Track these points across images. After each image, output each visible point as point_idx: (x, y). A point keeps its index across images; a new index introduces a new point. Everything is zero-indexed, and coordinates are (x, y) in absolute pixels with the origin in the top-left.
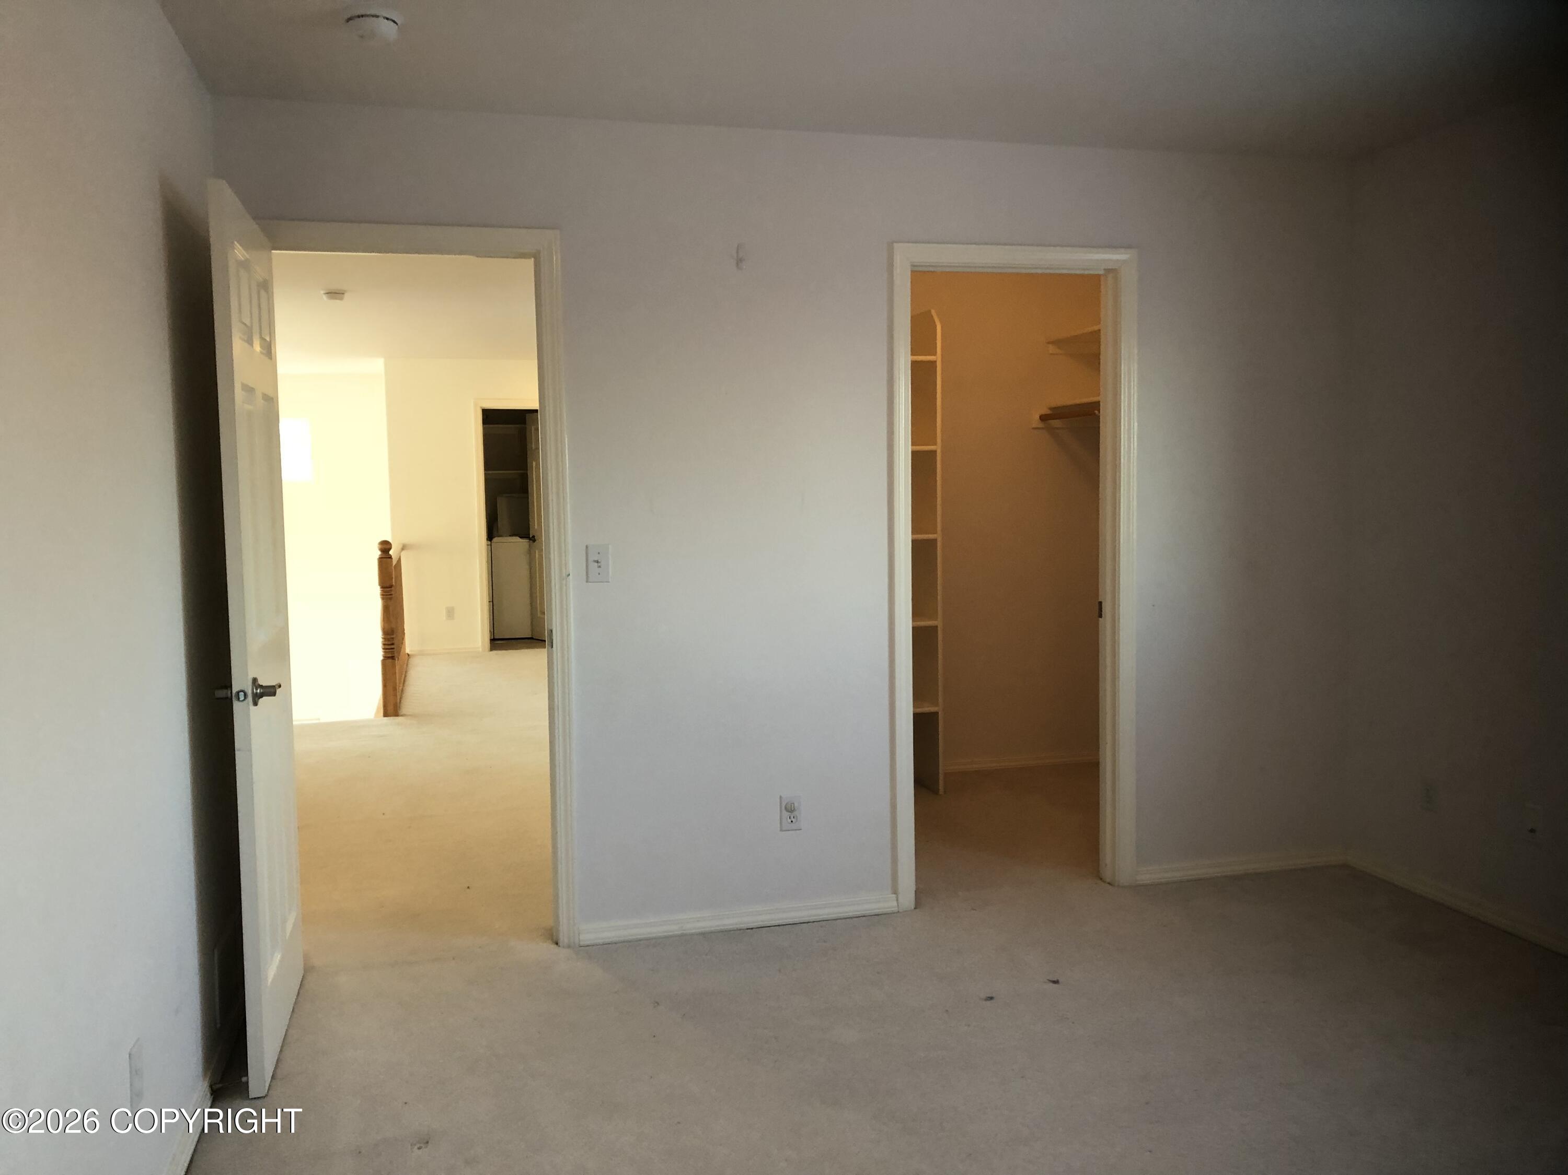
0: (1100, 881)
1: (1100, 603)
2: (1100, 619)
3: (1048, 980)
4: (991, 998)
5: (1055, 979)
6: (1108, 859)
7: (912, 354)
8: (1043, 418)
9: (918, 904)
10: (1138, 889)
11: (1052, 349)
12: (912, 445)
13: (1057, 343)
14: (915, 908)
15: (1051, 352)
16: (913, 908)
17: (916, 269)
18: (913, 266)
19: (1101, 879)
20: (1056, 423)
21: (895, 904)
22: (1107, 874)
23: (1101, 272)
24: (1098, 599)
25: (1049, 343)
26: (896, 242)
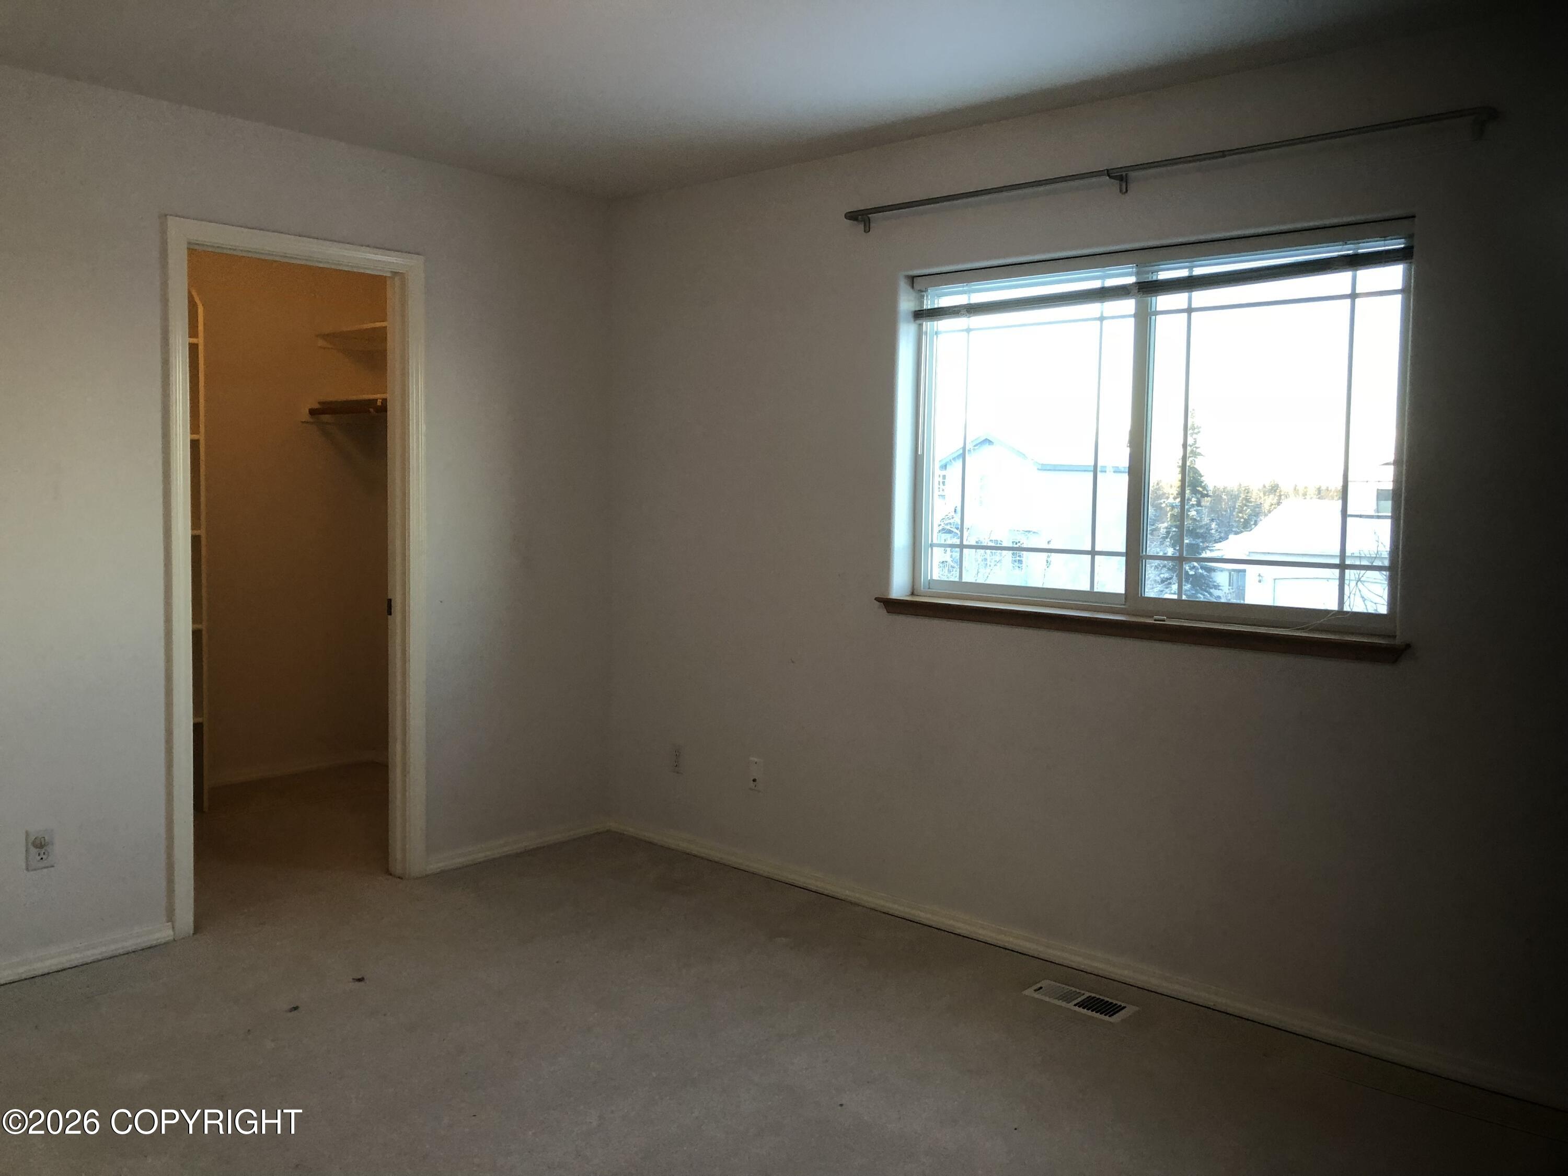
0: (391, 877)
1: (390, 601)
2: (389, 616)
3: (353, 979)
4: (296, 1008)
5: (360, 977)
6: (399, 856)
7: (190, 337)
8: (312, 412)
9: (197, 928)
10: (427, 879)
11: (321, 343)
12: (192, 433)
13: (325, 337)
14: (194, 934)
15: (319, 345)
16: (192, 932)
17: (192, 247)
18: (189, 243)
19: (391, 874)
20: (326, 418)
21: (171, 932)
22: (397, 869)
23: (389, 275)
24: (387, 596)
25: (317, 336)
26: (171, 215)
